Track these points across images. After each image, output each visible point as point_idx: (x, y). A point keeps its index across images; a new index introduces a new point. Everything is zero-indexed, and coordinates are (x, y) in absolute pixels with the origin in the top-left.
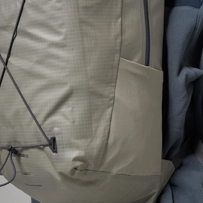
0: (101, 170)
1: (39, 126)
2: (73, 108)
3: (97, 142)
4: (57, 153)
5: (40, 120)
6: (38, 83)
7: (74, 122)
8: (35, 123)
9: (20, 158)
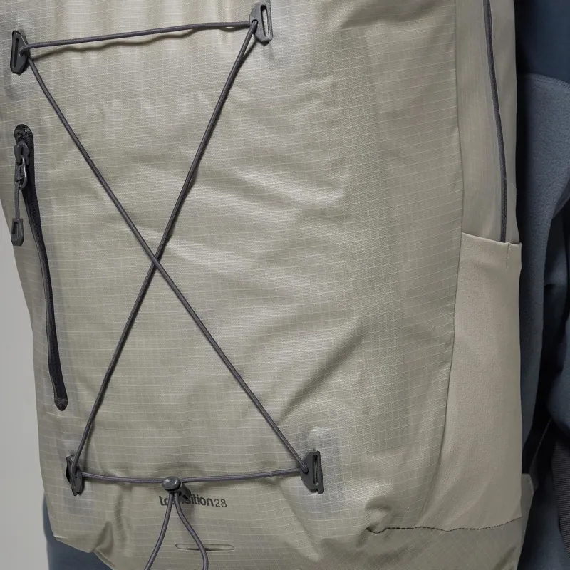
0: (418, 525)
1: (274, 426)
2: (362, 376)
3: (420, 456)
4: (322, 491)
5: (274, 408)
6: (267, 314)
7: (366, 411)
8: (259, 417)
9: (193, 507)
